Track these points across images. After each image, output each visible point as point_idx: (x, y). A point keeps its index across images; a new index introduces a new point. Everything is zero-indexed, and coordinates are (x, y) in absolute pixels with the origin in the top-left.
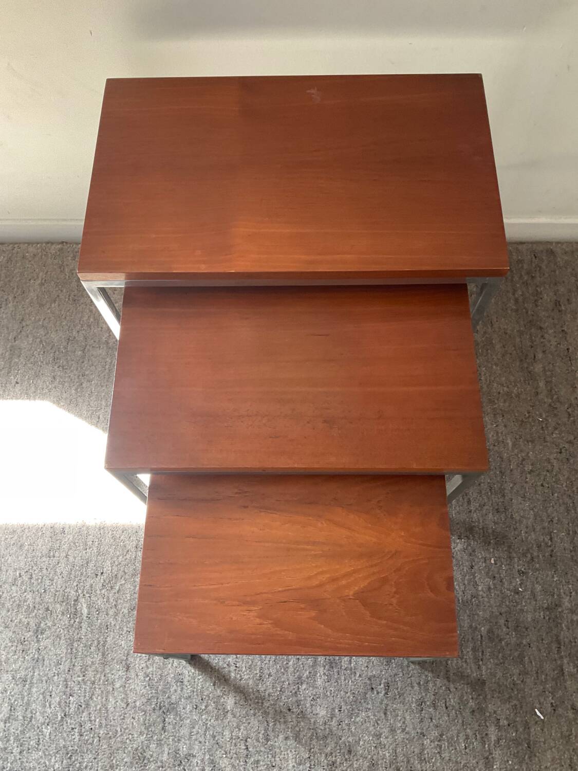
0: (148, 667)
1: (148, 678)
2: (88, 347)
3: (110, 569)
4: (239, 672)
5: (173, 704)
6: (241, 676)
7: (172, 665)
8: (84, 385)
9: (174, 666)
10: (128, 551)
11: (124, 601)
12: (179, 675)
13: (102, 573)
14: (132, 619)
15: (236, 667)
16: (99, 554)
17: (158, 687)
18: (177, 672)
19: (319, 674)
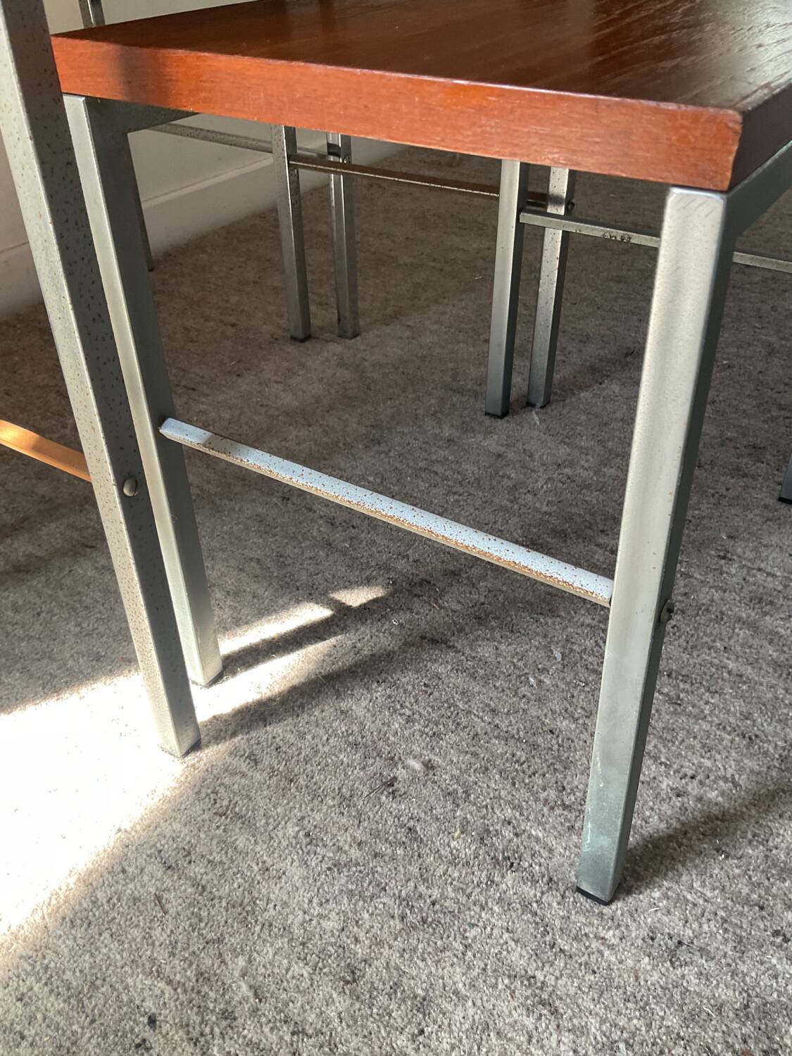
0: (582, 1031)
1: (622, 1046)
3: (162, 985)
4: (712, 778)
5: (747, 1006)
6: (725, 779)
7: (612, 947)
9: (615, 941)
10: (159, 898)
11: (303, 993)
12: (653, 939)
13: (152, 1021)
14: (383, 999)
15: (693, 777)
16: (76, 998)
17: (669, 1030)
18: (640, 942)
19: (780, 630)
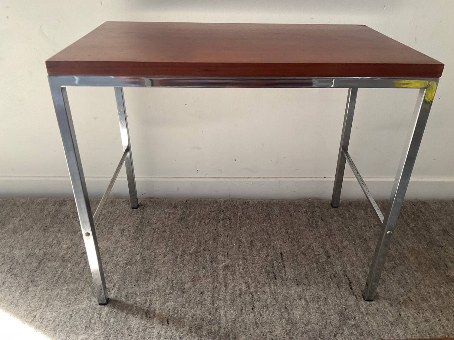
2: (45, 260)
8: (30, 289)
